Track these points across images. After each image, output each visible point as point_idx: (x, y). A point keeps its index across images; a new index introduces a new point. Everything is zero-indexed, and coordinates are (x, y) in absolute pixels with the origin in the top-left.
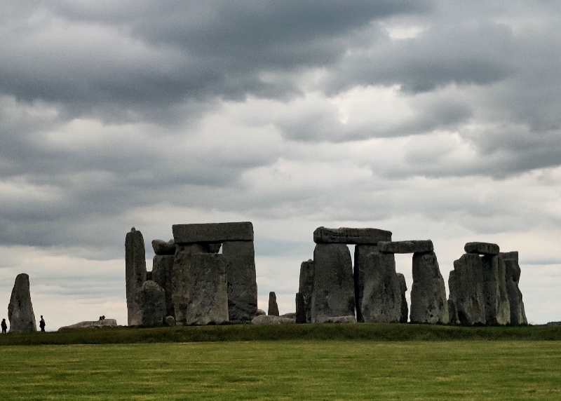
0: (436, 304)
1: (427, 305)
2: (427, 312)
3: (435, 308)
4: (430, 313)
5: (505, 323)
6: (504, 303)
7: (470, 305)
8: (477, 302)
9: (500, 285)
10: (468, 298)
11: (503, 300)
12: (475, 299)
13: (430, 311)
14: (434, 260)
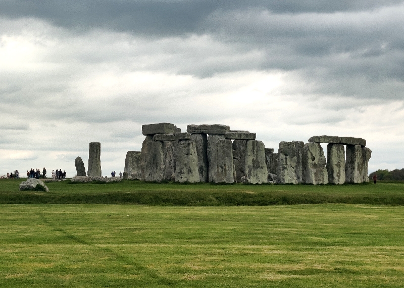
1: (178, 171)
2: (178, 175)
3: (184, 173)
5: (260, 183)
6: (259, 170)
7: (218, 171)
8: (225, 169)
9: (255, 159)
10: (216, 167)
11: (257, 168)
12: (224, 167)
13: (180, 175)
14: (189, 144)
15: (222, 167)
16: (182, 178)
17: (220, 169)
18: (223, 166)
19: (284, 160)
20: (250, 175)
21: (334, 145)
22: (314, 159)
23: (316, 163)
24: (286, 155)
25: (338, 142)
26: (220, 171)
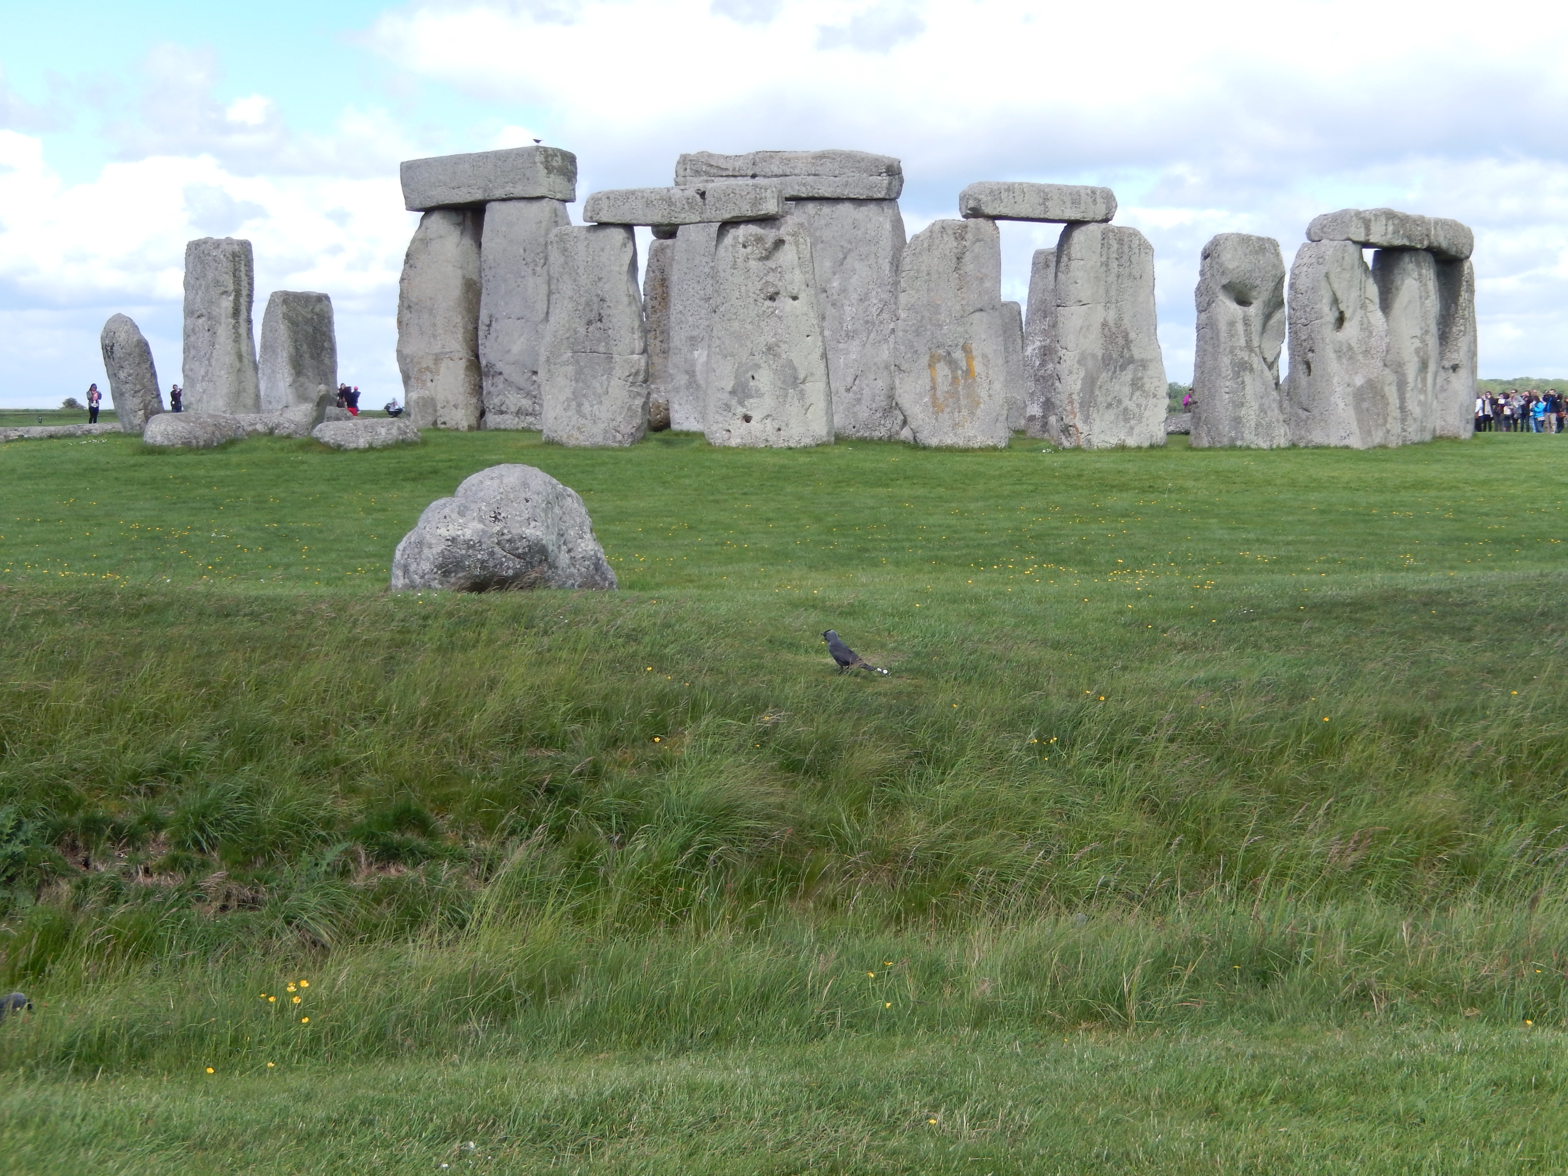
0: (765, 379)
1: (729, 385)
2: (728, 407)
3: (760, 395)
4: (741, 411)
5: (1131, 442)
6: (1127, 376)
7: (933, 380)
8: (968, 372)
9: (1111, 323)
10: (925, 360)
11: (1123, 368)
12: (963, 365)
13: (741, 403)
14: (779, 243)
15: (952, 363)
16: (747, 419)
17: (942, 371)
18: (958, 355)
19: (1240, 327)
20: (1088, 403)
21: (1406, 258)
22: (1341, 320)
23: (1353, 344)
24: (1243, 301)
25: (1426, 243)
26: (943, 386)
